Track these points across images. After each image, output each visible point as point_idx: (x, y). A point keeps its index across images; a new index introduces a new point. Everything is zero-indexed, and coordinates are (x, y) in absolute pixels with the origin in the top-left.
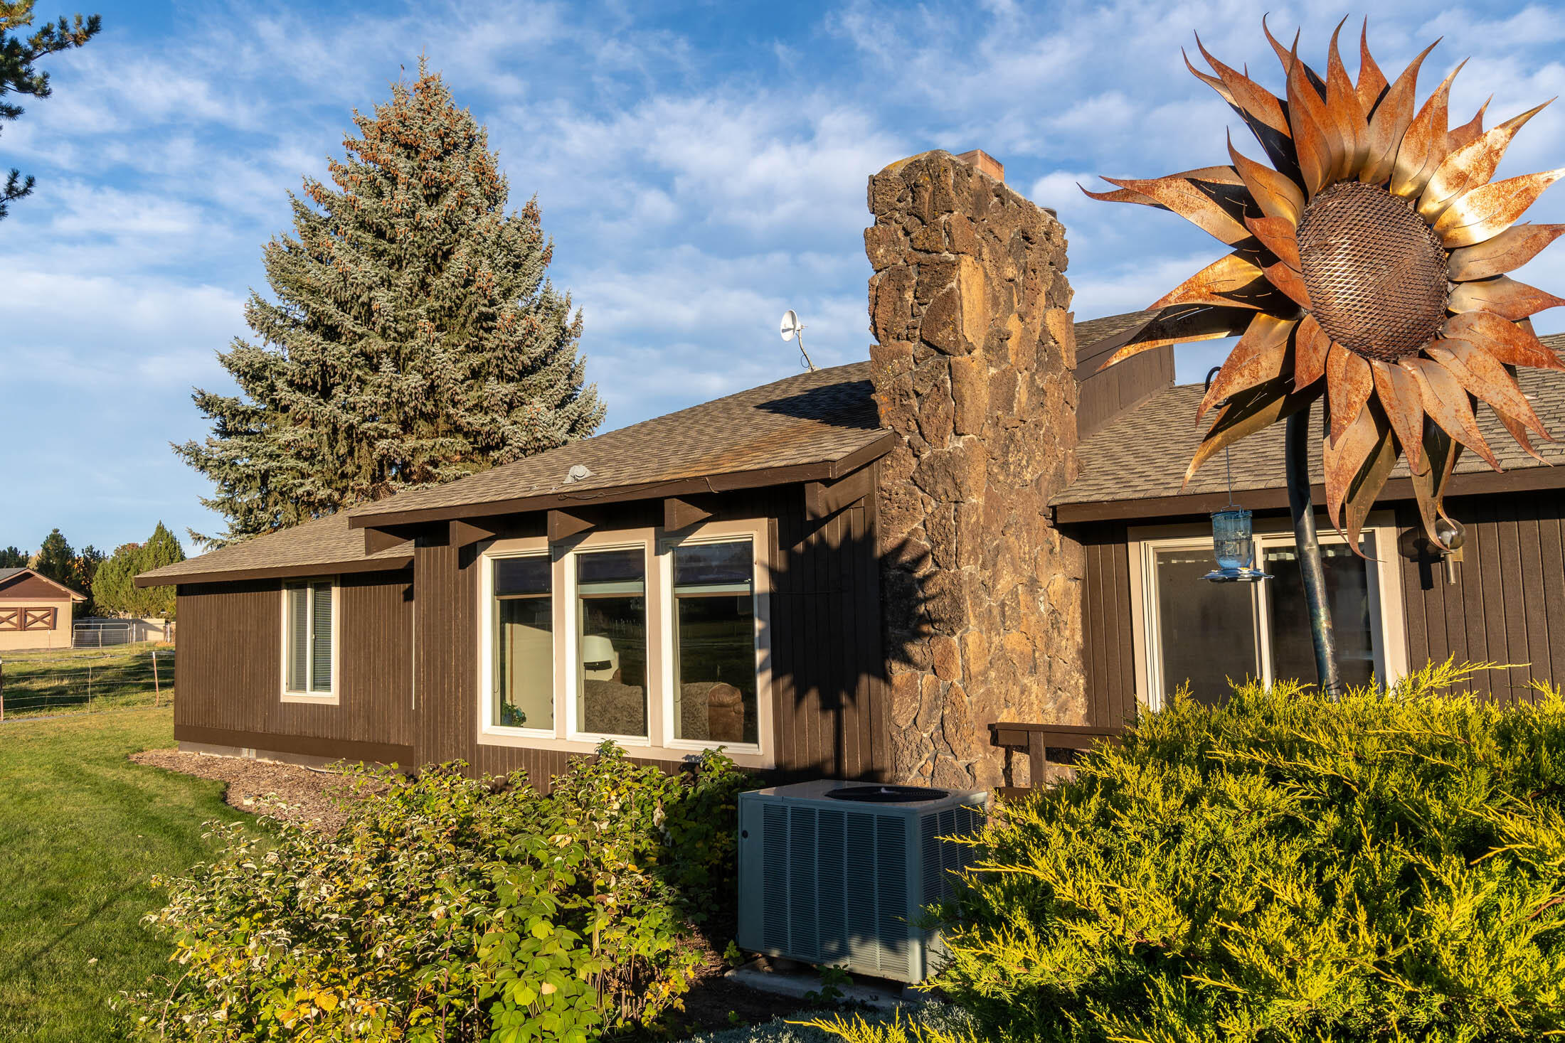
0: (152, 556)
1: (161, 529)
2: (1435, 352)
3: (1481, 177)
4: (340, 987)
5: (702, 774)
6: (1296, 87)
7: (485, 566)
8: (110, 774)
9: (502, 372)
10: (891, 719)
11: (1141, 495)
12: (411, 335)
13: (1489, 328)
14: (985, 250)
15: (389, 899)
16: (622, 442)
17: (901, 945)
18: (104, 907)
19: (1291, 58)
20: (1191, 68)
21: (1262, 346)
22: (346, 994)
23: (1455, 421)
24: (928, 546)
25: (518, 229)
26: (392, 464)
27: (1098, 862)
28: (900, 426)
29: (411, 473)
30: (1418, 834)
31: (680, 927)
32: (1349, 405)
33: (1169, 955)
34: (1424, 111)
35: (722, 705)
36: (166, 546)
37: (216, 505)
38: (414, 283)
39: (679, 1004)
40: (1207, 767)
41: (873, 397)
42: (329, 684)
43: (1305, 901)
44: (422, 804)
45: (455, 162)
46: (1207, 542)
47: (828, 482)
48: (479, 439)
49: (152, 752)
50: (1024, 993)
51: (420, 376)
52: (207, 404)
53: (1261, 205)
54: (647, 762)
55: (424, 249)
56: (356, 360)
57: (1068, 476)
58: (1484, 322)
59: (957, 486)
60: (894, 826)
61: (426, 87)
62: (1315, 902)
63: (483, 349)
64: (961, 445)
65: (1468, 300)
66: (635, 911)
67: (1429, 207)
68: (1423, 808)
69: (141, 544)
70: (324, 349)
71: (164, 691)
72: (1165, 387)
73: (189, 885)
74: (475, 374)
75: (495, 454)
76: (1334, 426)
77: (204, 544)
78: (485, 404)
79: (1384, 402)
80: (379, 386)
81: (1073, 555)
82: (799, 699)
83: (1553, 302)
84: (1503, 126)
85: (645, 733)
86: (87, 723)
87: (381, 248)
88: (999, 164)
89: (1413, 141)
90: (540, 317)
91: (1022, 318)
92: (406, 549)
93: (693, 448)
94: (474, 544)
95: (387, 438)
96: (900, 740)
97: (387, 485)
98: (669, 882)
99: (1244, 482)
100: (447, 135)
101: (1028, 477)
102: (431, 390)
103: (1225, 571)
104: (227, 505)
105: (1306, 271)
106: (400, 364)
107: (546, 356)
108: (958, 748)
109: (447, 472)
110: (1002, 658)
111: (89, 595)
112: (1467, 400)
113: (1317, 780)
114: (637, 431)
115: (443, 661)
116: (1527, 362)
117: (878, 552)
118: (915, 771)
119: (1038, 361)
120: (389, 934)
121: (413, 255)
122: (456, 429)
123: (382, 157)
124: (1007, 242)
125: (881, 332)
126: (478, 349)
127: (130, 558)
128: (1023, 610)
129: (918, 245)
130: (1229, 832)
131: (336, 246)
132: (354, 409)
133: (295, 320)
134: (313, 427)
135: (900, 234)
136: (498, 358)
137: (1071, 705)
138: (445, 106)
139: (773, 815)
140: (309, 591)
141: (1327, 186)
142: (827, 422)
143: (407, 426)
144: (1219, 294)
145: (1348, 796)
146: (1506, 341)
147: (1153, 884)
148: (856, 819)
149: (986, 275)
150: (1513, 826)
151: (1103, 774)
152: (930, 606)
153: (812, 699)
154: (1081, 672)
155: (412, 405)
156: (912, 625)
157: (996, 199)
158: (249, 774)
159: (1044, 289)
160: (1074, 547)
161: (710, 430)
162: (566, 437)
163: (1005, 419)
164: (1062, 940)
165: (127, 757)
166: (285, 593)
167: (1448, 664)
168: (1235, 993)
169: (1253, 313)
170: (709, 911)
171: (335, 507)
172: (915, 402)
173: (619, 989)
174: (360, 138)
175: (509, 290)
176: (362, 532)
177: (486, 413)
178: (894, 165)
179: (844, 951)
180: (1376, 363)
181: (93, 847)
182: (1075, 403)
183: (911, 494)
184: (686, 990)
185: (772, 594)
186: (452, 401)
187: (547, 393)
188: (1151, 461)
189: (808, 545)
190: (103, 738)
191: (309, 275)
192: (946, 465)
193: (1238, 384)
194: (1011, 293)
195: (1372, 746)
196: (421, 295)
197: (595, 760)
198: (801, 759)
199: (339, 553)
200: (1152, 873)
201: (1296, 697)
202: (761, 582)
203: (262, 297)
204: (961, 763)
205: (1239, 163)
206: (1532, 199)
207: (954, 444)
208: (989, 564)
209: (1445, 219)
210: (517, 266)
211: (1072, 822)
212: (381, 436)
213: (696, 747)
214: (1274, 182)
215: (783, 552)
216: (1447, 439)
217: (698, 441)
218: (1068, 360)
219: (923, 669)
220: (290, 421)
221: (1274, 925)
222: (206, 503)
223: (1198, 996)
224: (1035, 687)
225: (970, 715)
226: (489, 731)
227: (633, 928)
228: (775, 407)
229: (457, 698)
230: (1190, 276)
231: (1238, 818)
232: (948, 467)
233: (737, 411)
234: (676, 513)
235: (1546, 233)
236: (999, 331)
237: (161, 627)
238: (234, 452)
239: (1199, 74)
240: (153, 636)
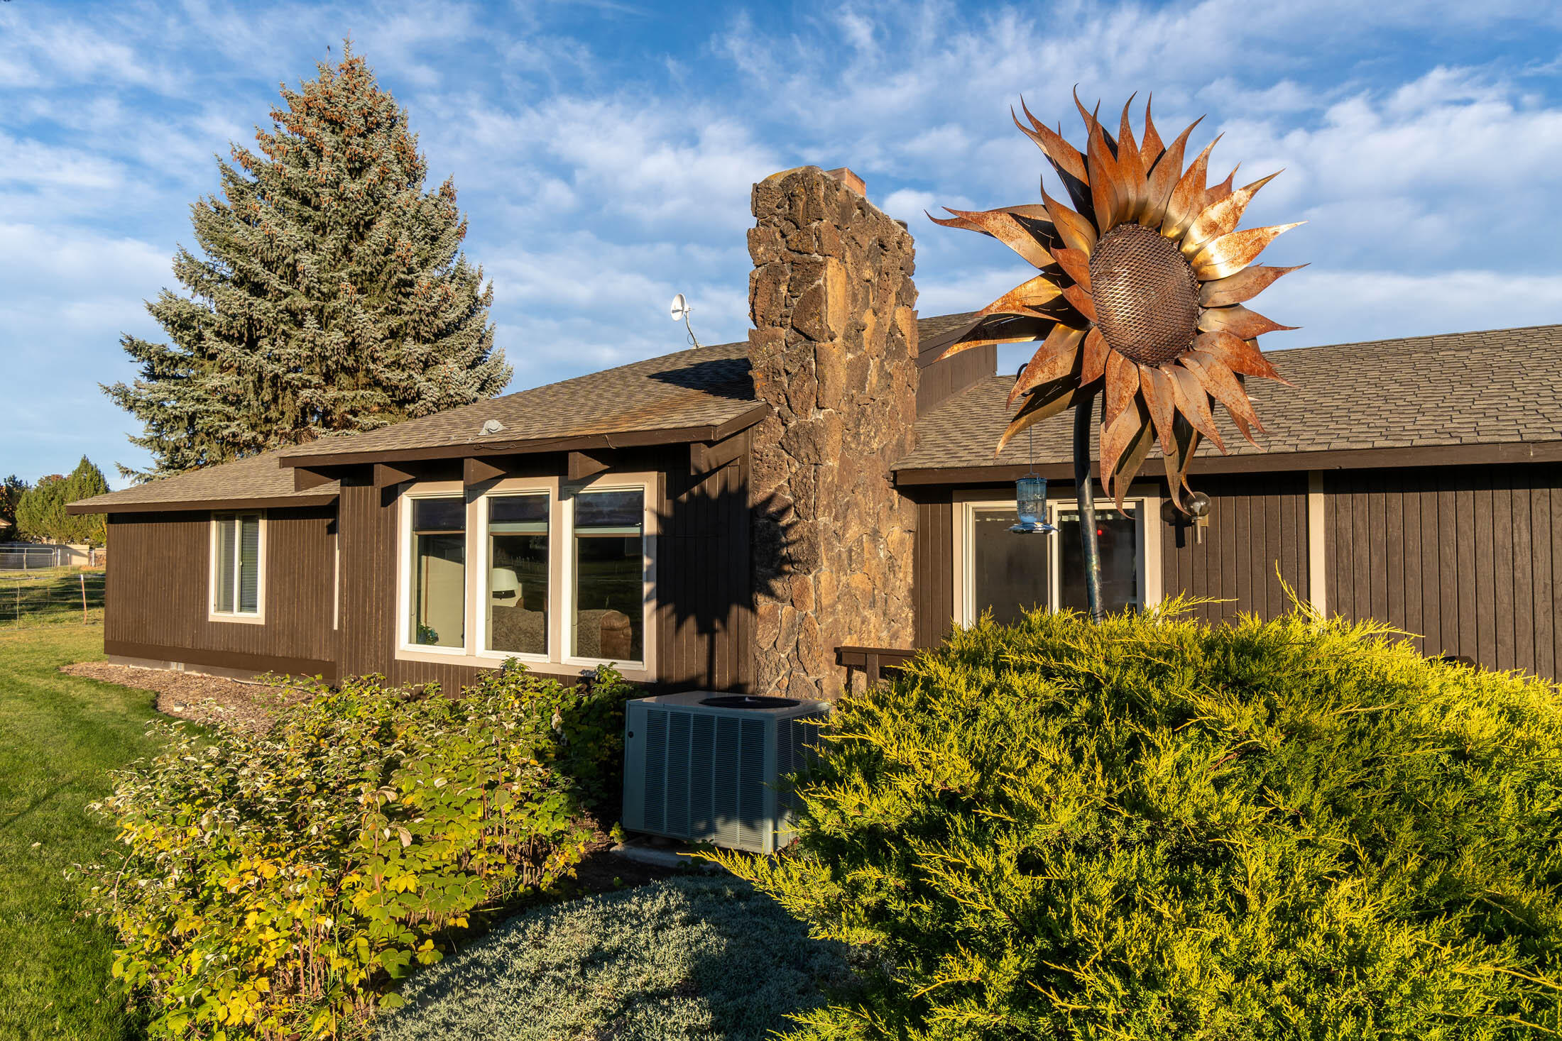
0: (76, 487)
1: (85, 462)
2: (1186, 361)
3: (1227, 228)
4: (279, 859)
5: (596, 685)
6: (1095, 146)
7: (405, 505)
8: (42, 683)
9: (418, 333)
10: (755, 642)
11: (965, 464)
12: (334, 295)
13: (1226, 344)
14: (848, 254)
15: (320, 788)
16: (530, 401)
17: (757, 824)
18: (45, 798)
19: (1092, 122)
20: (1017, 123)
21: (1059, 350)
22: (284, 864)
23: (1197, 415)
24: (791, 500)
25: (436, 206)
26: (314, 412)
27: (917, 736)
28: (771, 401)
29: (332, 420)
30: (1142, 713)
31: (573, 810)
32: (1121, 399)
33: (964, 798)
34: (1189, 171)
35: (613, 629)
36: (91, 478)
37: (144, 443)
38: (337, 249)
39: (572, 872)
40: (1000, 667)
41: (750, 373)
42: (255, 606)
43: (1061, 760)
44: (344, 710)
45: (378, 140)
46: (1012, 504)
47: (710, 444)
48: (397, 393)
49: (83, 665)
50: (857, 833)
51: (342, 334)
52: (135, 349)
53: (1063, 238)
54: (546, 676)
55: (346, 218)
56: (281, 315)
57: (907, 447)
58: (1222, 340)
59: (817, 452)
60: (755, 728)
61: (350, 68)
62: (1069, 760)
63: (402, 312)
64: (821, 417)
65: (1213, 322)
66: (534, 798)
67: (1189, 247)
68: (1146, 694)
69: (65, 476)
70: (251, 305)
71: (91, 610)
72: (989, 376)
73: (132, 776)
74: (394, 334)
75: (410, 407)
76: (1109, 414)
77: (132, 477)
78: (403, 362)
79: (1146, 397)
80: (303, 341)
81: (908, 511)
82: (679, 624)
83: (1274, 327)
84: (1246, 188)
85: (546, 652)
86: (16, 638)
87: (306, 215)
88: (862, 182)
89: (1180, 195)
90: (454, 286)
91: (875, 313)
92: (331, 488)
93: (593, 410)
94: (396, 485)
95: (310, 387)
96: (762, 660)
97: (309, 430)
98: (564, 773)
99: (1046, 457)
100: (370, 114)
101: (875, 446)
102: (352, 347)
103: (1024, 524)
104: (155, 443)
105: (1095, 293)
106: (324, 320)
107: (460, 322)
108: (809, 666)
109: (366, 421)
110: (848, 593)
111: (13, 520)
112: (1206, 399)
113: (1077, 677)
114: (544, 393)
115: (365, 586)
116: (1252, 372)
117: (750, 504)
118: (773, 685)
119: (887, 350)
120: (322, 815)
121: (336, 222)
122: (376, 383)
123: (308, 130)
124: (866, 248)
125: (759, 318)
126: (396, 312)
127: (54, 489)
128: (866, 555)
129: (793, 246)
130: (1013, 714)
131: (262, 209)
132: (279, 360)
133: (222, 276)
134: (239, 374)
135: (778, 235)
136: (415, 321)
137: (901, 634)
138: (369, 87)
139: (655, 720)
140: (237, 522)
141: (1115, 226)
142: (710, 393)
143: (329, 378)
144: (1029, 307)
145: (1097, 687)
146: (1238, 355)
147: (956, 750)
148: (724, 722)
149: (848, 275)
150: (1205, 704)
151: (923, 674)
152: (791, 550)
153: (691, 624)
154: (911, 607)
155: (334, 359)
156: (775, 566)
157: (858, 211)
158: (178, 684)
159: (895, 290)
160: (909, 504)
161: (609, 395)
162: (476, 395)
163: (858, 397)
164: (887, 791)
165: (58, 668)
166: (214, 524)
167: (1180, 599)
168: (1009, 822)
169: (1053, 324)
170: (597, 798)
171: (259, 448)
172: (785, 379)
173: (521, 861)
174: (286, 111)
175: (426, 260)
176: (290, 471)
177: (403, 370)
178: (775, 176)
179: (711, 829)
180: (1143, 367)
181: (31, 747)
182: (916, 386)
183: (779, 456)
184: (578, 861)
185: (659, 537)
186: (372, 357)
187: (460, 355)
188: (974, 437)
189: (691, 495)
190: (33, 651)
191: (237, 235)
192: (809, 433)
193: (1040, 379)
194: (867, 292)
195: (1118, 653)
196: (344, 260)
197: (502, 673)
198: (679, 673)
199: (267, 489)
200: (955, 742)
201: (1070, 621)
202: (650, 525)
203: (190, 253)
204: (811, 679)
205: (1048, 204)
206: (1263, 247)
207: (816, 416)
208: (841, 517)
209: (1200, 258)
210: (434, 239)
211: (899, 707)
212: (304, 386)
213: (591, 663)
214: (1074, 221)
215: (670, 502)
216: (1190, 429)
217: (597, 404)
218: (912, 350)
219: (783, 601)
220: (217, 369)
221: (1039, 774)
222: (133, 440)
223: (982, 827)
224: (873, 619)
225: (820, 640)
226: (406, 648)
227: (533, 812)
228: (665, 377)
229: (377, 619)
230: (1007, 291)
231: (1019, 704)
232: (811, 435)
233: (631, 379)
234: (578, 465)
235: (1271, 274)
236: (857, 323)
237: (86, 553)
238: (161, 395)
239: (1023, 128)
240: (77, 561)
